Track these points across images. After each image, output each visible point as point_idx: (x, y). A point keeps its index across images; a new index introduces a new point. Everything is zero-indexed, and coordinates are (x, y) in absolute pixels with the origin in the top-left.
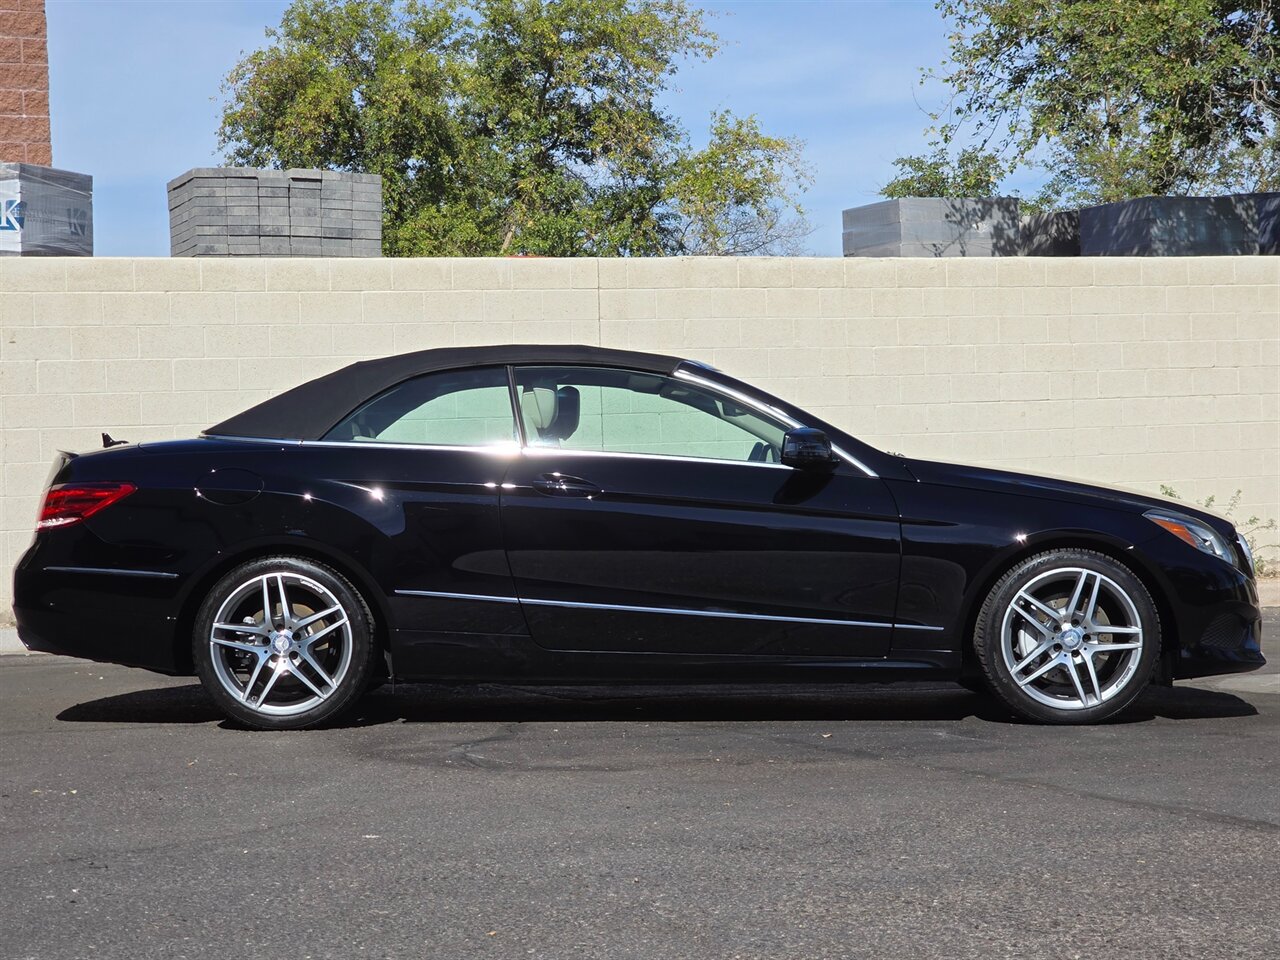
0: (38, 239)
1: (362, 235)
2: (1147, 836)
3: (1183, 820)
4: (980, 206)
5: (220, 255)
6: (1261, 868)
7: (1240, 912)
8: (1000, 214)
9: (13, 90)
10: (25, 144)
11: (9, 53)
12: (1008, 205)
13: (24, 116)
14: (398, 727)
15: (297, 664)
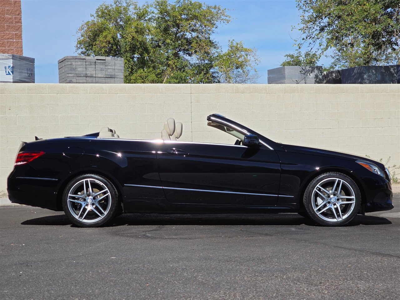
0: (18, 78)
1: (118, 77)
2: (352, 258)
3: (364, 254)
4: (311, 69)
5: (74, 83)
6: (386, 267)
7: (378, 280)
8: (317, 71)
9: (11, 32)
10: (15, 49)
11: (10, 21)
12: (320, 68)
13: (15, 40)
14: (126, 227)
15: (94, 207)
